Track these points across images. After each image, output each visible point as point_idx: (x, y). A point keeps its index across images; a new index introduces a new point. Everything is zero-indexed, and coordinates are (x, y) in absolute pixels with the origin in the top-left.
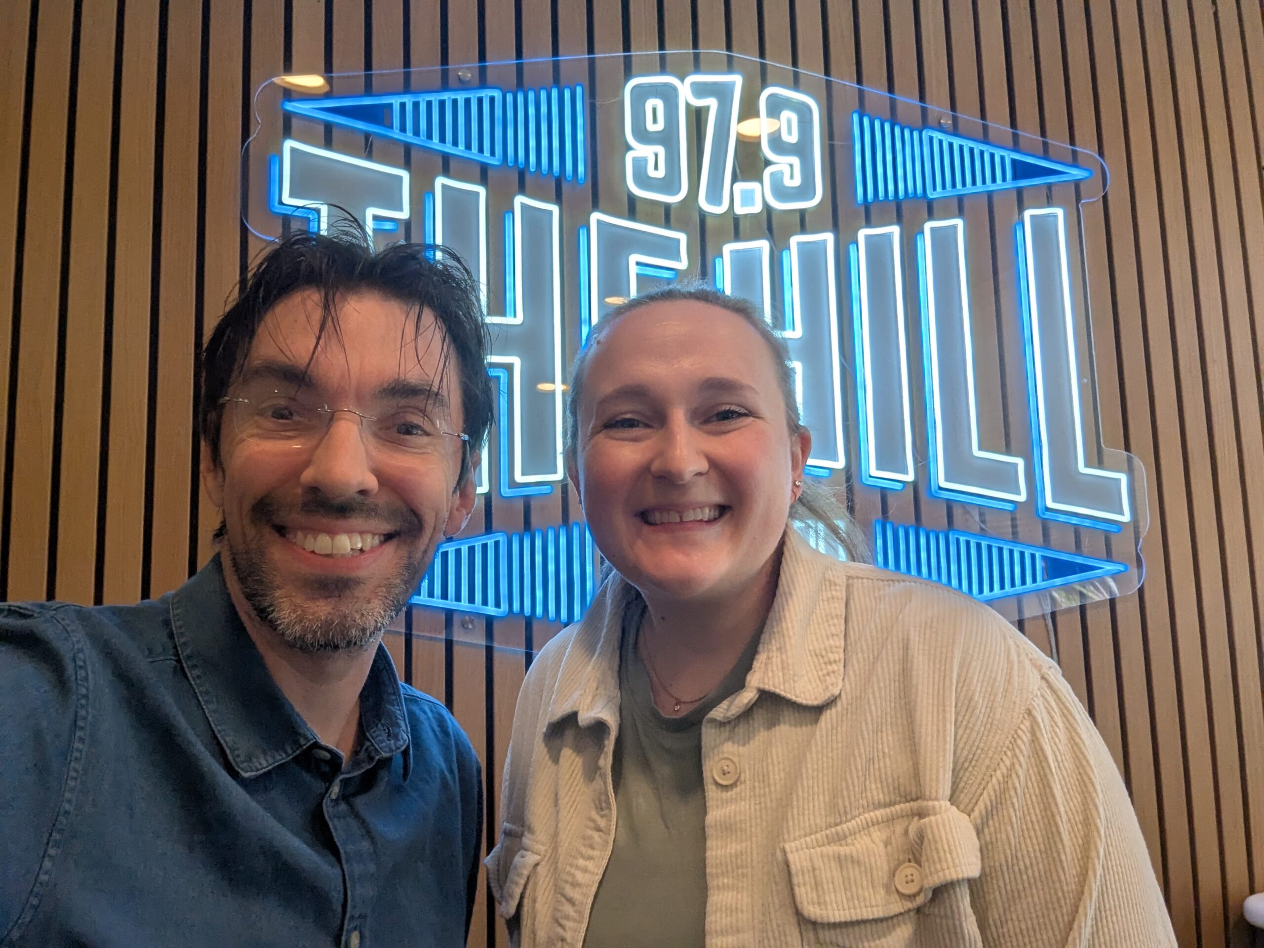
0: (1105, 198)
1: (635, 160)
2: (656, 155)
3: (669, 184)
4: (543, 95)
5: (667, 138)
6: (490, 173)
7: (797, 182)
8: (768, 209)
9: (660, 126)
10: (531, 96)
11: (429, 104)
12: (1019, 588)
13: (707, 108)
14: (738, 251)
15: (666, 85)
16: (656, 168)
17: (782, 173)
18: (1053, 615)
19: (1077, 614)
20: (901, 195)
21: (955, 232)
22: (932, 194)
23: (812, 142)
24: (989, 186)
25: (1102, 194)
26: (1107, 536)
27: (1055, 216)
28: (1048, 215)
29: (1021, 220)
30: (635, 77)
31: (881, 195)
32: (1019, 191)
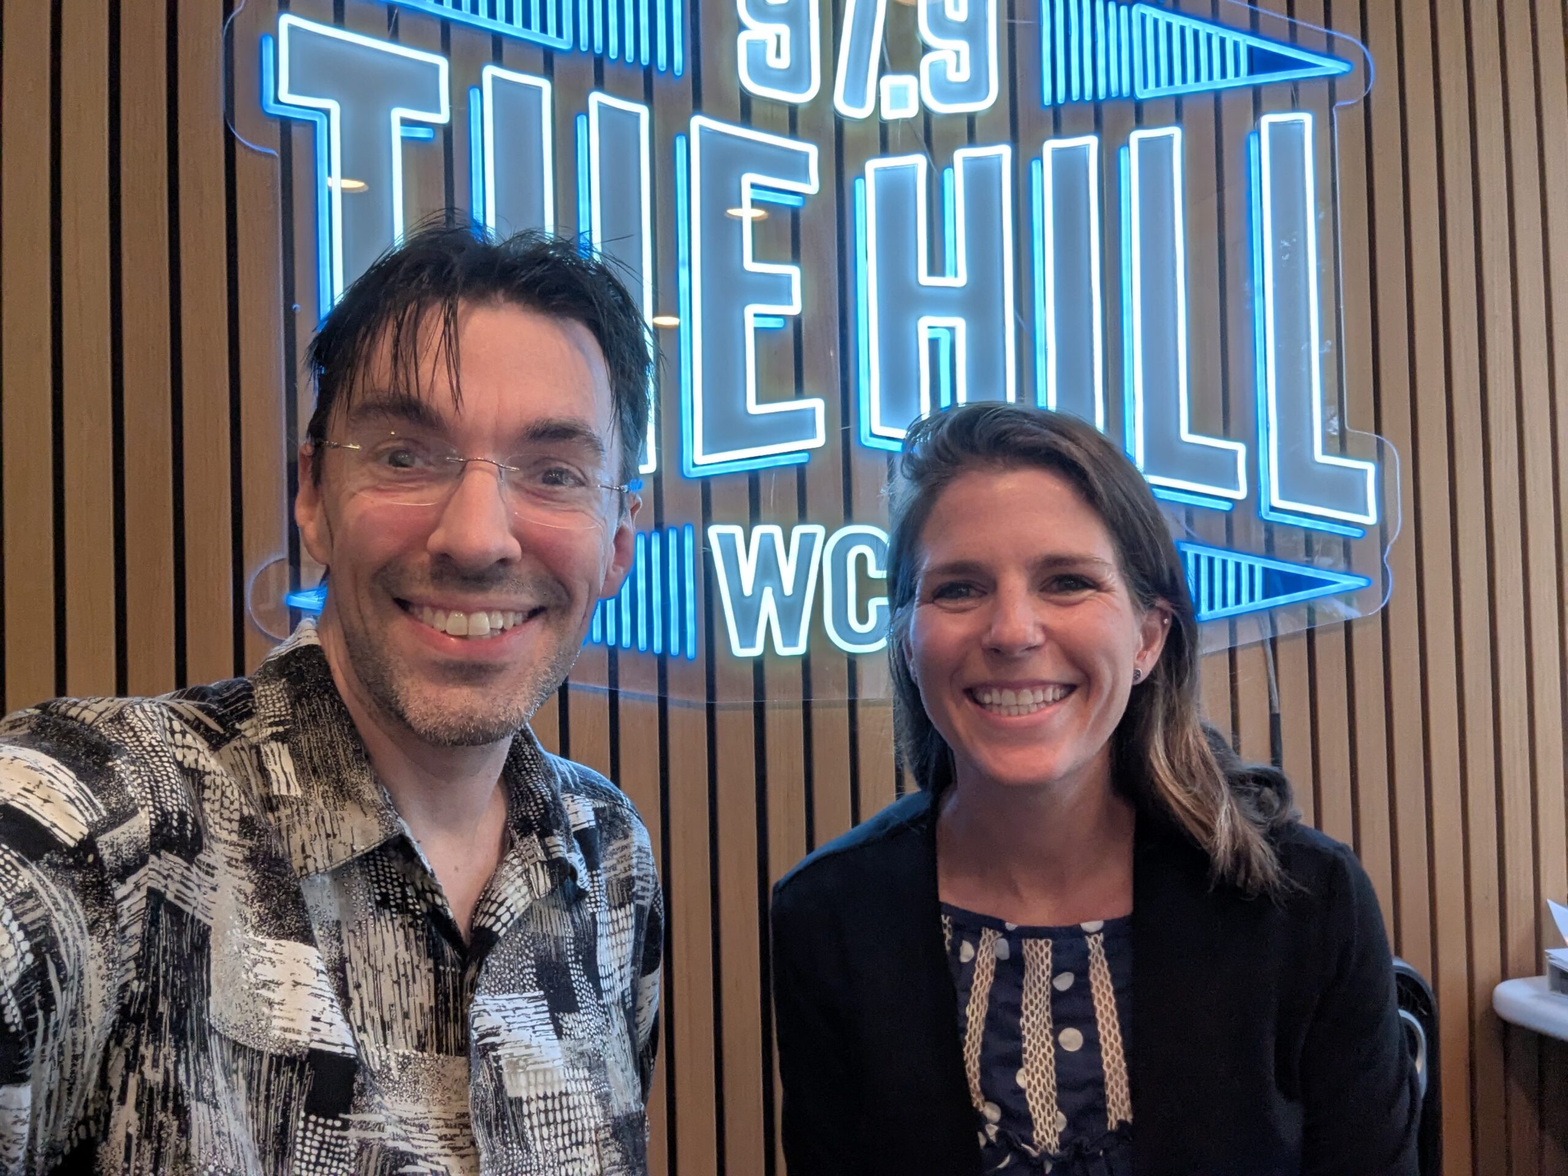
0: (1367, 100)
1: (750, 44)
2: (778, 37)
3: (795, 77)
5: (794, 14)
6: (557, 61)
7: (964, 75)
8: (926, 113)
12: (1232, 609)
14: (885, 169)
16: (778, 54)
17: (945, 63)
18: (1274, 642)
19: (1304, 641)
20: (1102, 94)
21: (1171, 145)
22: (1142, 93)
23: (986, 20)
24: (1216, 83)
25: (1364, 94)
26: (1347, 542)
27: (1301, 124)
28: (1292, 123)
29: (1256, 128)
31: (1075, 95)
32: (1256, 89)
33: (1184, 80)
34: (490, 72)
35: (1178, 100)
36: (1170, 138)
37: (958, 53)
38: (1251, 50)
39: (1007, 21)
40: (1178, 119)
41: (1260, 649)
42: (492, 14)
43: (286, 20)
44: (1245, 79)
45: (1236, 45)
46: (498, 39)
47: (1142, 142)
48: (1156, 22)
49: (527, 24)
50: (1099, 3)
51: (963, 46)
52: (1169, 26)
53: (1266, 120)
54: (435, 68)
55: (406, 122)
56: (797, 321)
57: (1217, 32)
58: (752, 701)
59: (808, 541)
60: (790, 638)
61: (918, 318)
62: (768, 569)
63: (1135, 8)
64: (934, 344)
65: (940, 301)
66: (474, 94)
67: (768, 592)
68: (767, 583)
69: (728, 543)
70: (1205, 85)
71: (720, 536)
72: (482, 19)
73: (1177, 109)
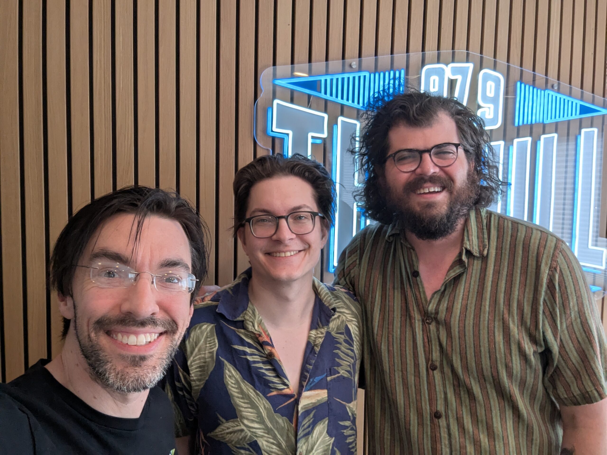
7: (491, 116)
9: (436, 89)
15: (440, 68)
17: (485, 112)
20: (534, 122)
23: (499, 96)
24: (569, 118)
26: (594, 274)
27: (594, 132)
29: (580, 134)
30: (427, 64)
31: (525, 122)
32: (581, 120)
33: (559, 117)
34: (341, 119)
35: (557, 124)
36: (553, 137)
37: (489, 108)
38: (581, 105)
39: (505, 97)
40: (556, 131)
42: (342, 98)
43: (276, 102)
44: (578, 116)
45: (576, 104)
46: (342, 106)
47: (545, 138)
48: (552, 96)
49: (353, 101)
50: (535, 90)
51: (492, 106)
52: (556, 97)
53: (583, 131)
54: (323, 118)
55: (313, 137)
57: (571, 99)
63: (546, 91)
66: (335, 127)
70: (566, 118)
72: (339, 100)
73: (556, 127)
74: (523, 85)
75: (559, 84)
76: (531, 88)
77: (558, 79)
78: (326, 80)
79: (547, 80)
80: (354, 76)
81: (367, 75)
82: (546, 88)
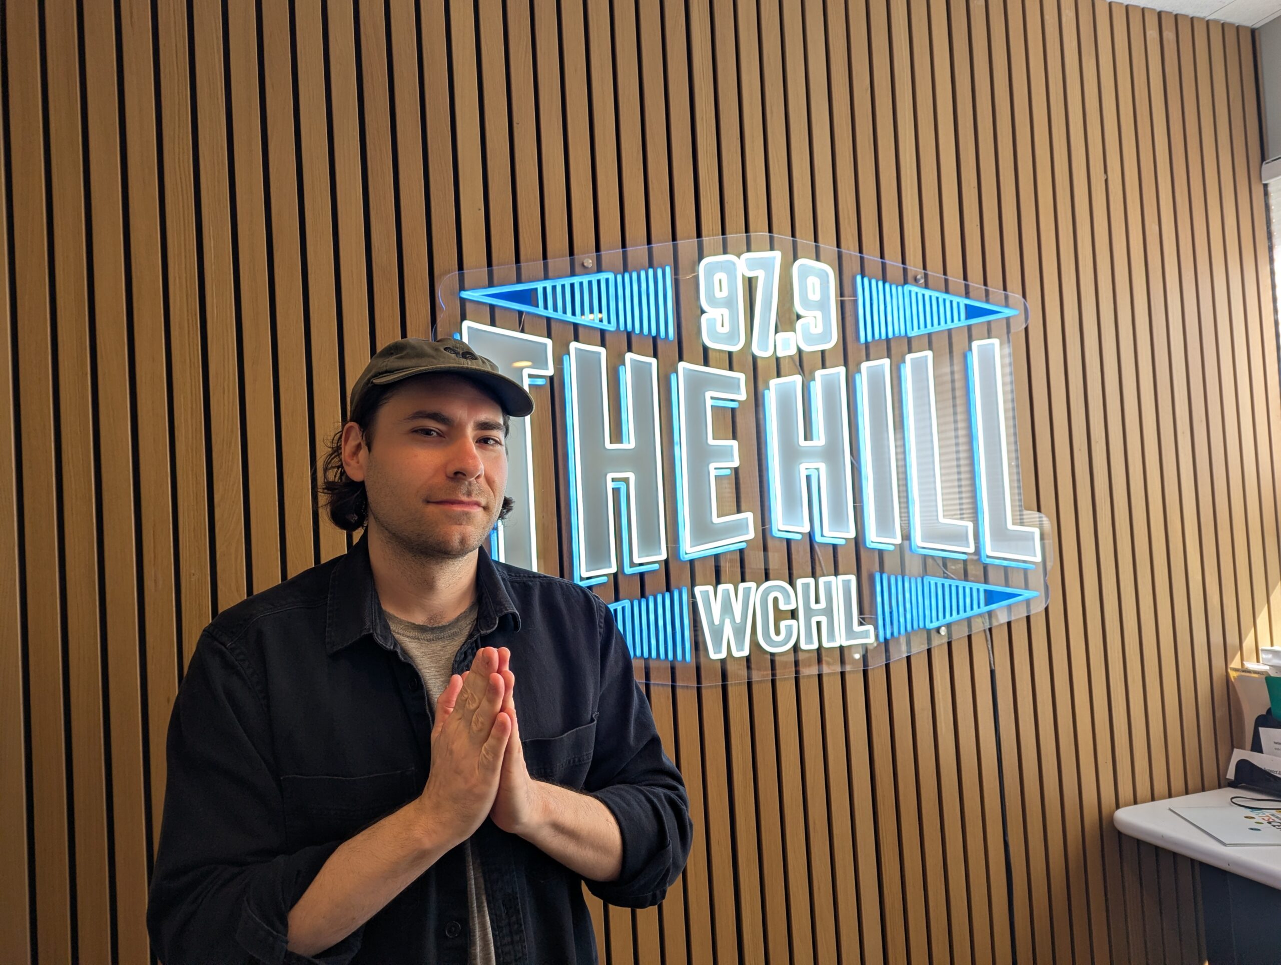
0: (1026, 329)
1: (707, 320)
2: (722, 315)
3: (732, 336)
4: (643, 274)
5: (729, 303)
6: (608, 337)
7: (820, 329)
8: (800, 351)
9: (725, 293)
10: (635, 275)
11: (563, 286)
12: (969, 613)
13: (757, 278)
14: (780, 385)
15: (727, 261)
16: (723, 326)
17: (809, 323)
18: (990, 630)
19: (1006, 628)
20: (890, 335)
21: (926, 361)
22: (911, 334)
23: (829, 298)
24: (949, 325)
25: (1024, 326)
26: (1025, 571)
27: (993, 344)
28: (988, 344)
29: (970, 349)
30: (706, 257)
31: (877, 336)
32: (969, 328)
41: (983, 634)
44: (964, 323)
45: (958, 303)
48: (917, 294)
50: (887, 286)
51: (818, 314)
52: (923, 295)
56: (736, 470)
58: (721, 683)
59: (747, 591)
60: (740, 648)
61: (801, 463)
62: (727, 608)
64: (808, 478)
65: (810, 454)
67: (727, 622)
68: (727, 616)
69: (706, 595)
71: (700, 591)
73: (929, 341)
74: (866, 280)
75: (926, 276)
76: (880, 284)
77: (925, 268)
78: (545, 289)
79: (905, 271)
80: (590, 279)
81: (611, 276)
82: (906, 282)
